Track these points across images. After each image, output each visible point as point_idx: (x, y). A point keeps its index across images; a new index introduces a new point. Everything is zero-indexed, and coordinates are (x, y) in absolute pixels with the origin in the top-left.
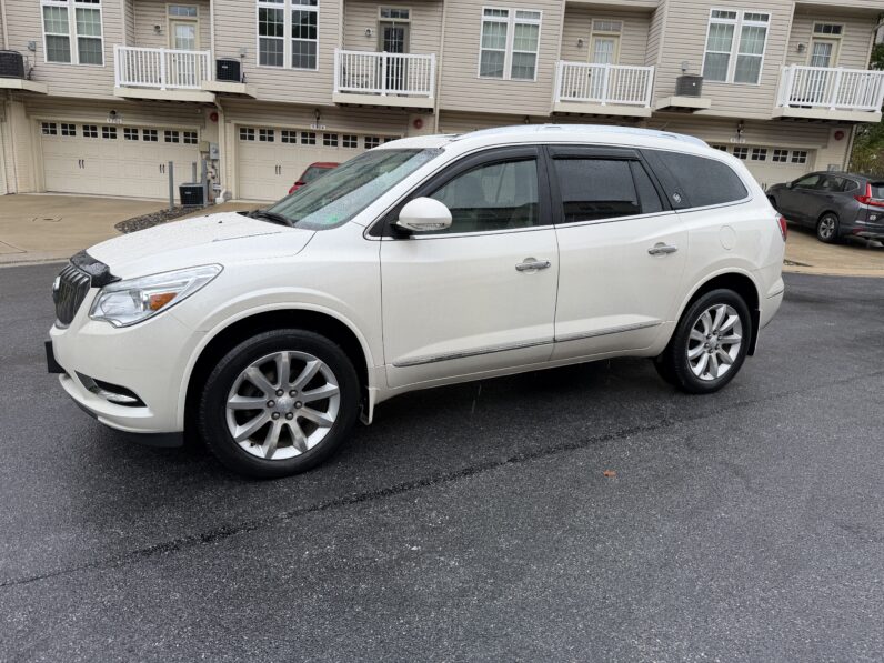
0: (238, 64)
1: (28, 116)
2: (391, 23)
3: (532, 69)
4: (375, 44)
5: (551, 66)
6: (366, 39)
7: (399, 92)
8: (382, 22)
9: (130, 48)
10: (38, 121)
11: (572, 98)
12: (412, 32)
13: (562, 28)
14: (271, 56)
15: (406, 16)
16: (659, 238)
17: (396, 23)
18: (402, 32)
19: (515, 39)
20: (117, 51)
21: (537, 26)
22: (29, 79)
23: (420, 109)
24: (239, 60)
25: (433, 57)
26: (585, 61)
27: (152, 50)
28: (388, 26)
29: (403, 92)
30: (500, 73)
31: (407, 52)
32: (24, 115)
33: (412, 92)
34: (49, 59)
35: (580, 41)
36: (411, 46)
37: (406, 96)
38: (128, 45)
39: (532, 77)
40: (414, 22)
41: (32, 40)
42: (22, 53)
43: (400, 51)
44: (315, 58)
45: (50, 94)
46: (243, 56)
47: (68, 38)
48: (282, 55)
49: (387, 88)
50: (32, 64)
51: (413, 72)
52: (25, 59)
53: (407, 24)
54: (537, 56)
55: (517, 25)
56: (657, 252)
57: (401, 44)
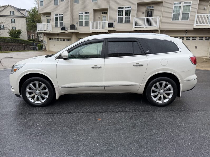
0: (112, 23)
1: (76, 37)
2: (149, 10)
3: (188, 17)
4: (145, 15)
5: (194, 16)
6: (142, 14)
7: (150, 26)
8: (147, 10)
9: (94, 22)
10: (78, 38)
11: (201, 24)
12: (154, 11)
13: (198, 5)
14: (120, 21)
15: (153, 8)
16: (138, 62)
17: (150, 10)
18: (152, 11)
19: (183, 10)
20: (91, 23)
21: (190, 6)
22: (76, 30)
23: (155, 30)
24: (113, 22)
25: (158, 17)
26: (206, 14)
27: (97, 22)
28: (148, 11)
29: (151, 26)
30: (178, 19)
31: (153, 16)
32: (75, 37)
33: (153, 26)
34: (80, 26)
35: (205, 8)
36: (154, 15)
37: (152, 27)
38: (93, 21)
39: (188, 19)
40: (155, 9)
41: (77, 22)
42: (75, 25)
43: (151, 16)
44: (130, 20)
45: (80, 32)
46: (114, 21)
47: (83, 21)
48: (122, 20)
49: (146, 26)
50: (77, 27)
51: (154, 21)
52: (75, 26)
53: (153, 9)
54: (190, 14)
55: (184, 6)
56: (136, 66)
57: (151, 15)
